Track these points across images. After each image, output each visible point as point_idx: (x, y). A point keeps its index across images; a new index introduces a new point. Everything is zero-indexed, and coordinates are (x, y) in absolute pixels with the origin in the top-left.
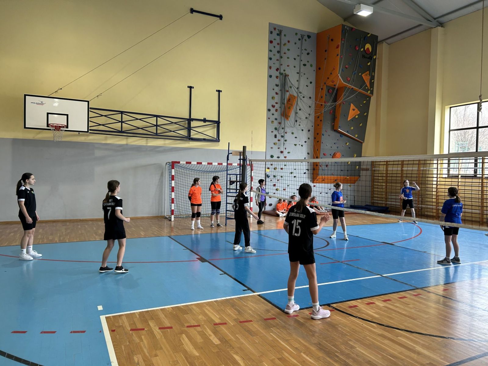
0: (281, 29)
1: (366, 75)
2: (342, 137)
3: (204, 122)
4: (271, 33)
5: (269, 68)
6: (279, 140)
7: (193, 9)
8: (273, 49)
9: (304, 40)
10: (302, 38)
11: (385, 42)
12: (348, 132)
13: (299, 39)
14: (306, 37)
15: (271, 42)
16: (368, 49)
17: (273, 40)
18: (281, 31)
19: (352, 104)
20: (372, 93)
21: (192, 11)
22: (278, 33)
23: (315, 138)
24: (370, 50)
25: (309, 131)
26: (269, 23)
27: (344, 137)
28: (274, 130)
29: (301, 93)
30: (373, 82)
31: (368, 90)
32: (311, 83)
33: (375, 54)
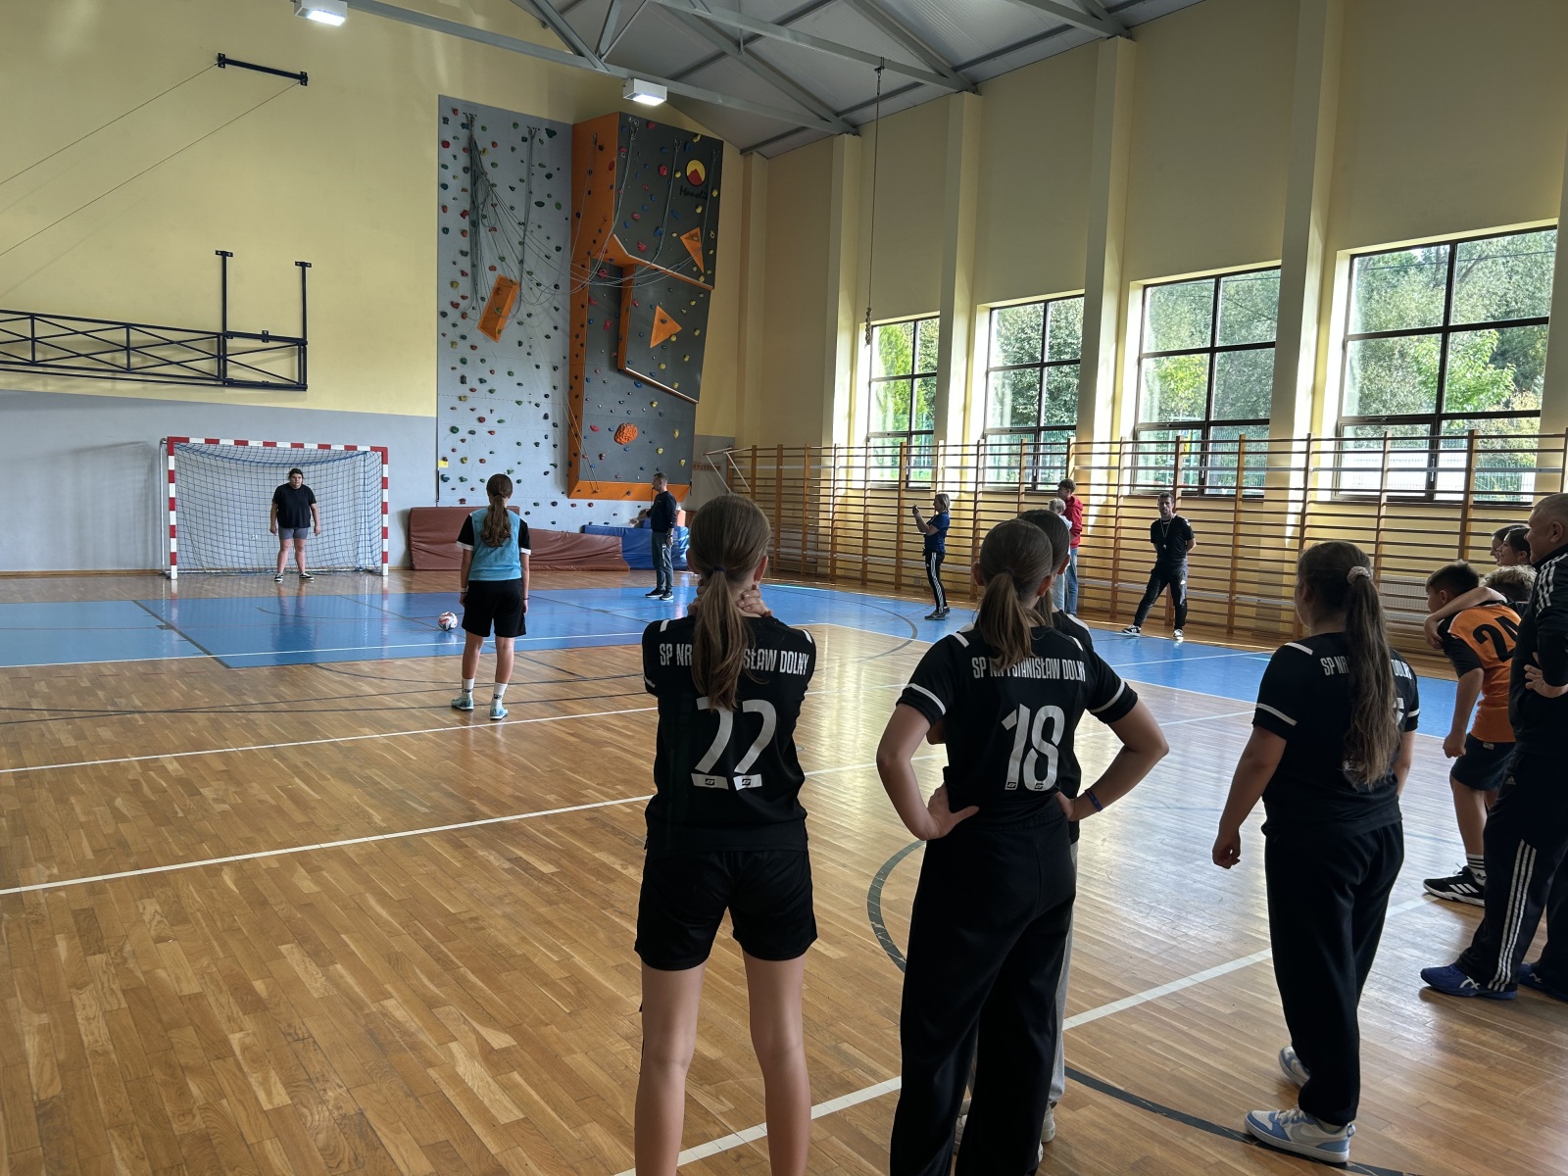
0: (474, 113)
1: (691, 238)
2: (641, 386)
3: (263, 341)
4: (446, 121)
5: (441, 211)
6: (472, 390)
7: (224, 55)
8: (449, 161)
9: (536, 140)
10: (533, 137)
11: (761, 152)
12: (651, 375)
13: (524, 140)
14: (544, 136)
15: (445, 144)
16: (695, 172)
17: (450, 140)
18: (472, 117)
19: (658, 307)
20: (711, 280)
21: (222, 61)
22: (465, 121)
23: (571, 388)
24: (703, 177)
25: (555, 368)
26: (439, 96)
27: (644, 386)
28: (459, 365)
29: (530, 273)
30: (713, 256)
31: (700, 274)
32: (558, 249)
33: (717, 187)
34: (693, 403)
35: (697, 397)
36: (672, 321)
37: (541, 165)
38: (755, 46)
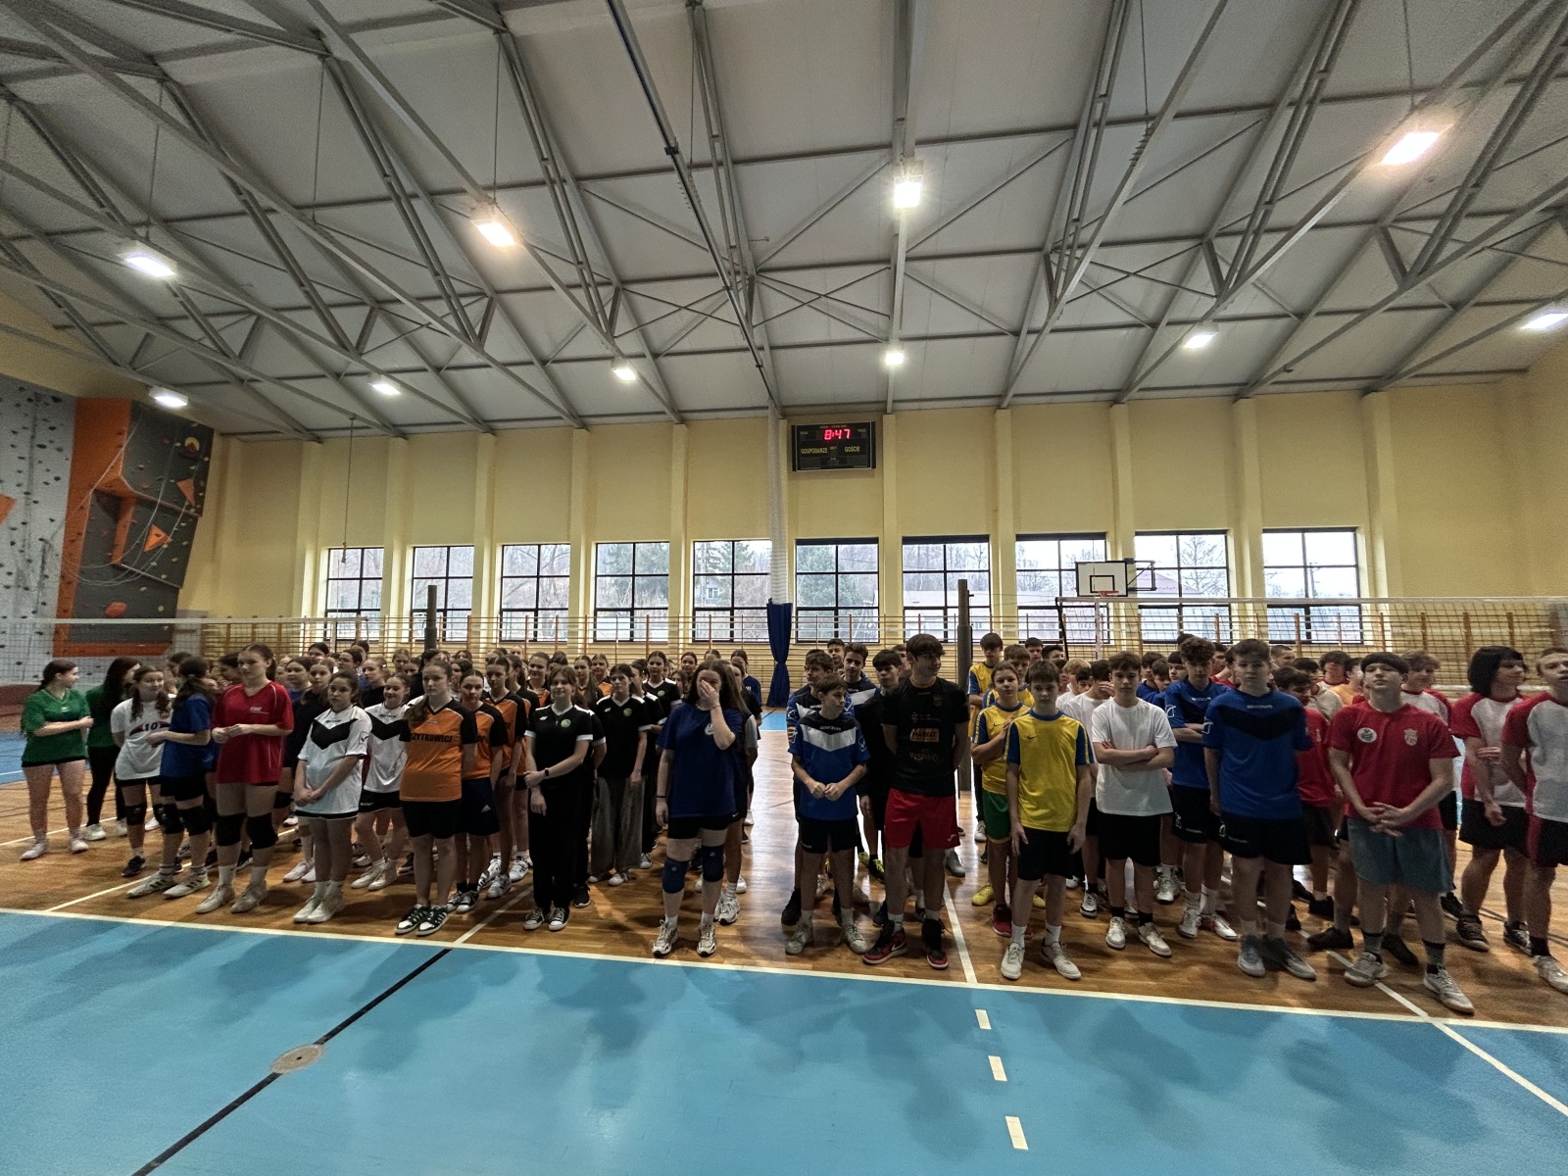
1: (188, 483)
9: (42, 402)
10: (38, 399)
12: (143, 570)
13: (30, 400)
14: (50, 401)
16: (192, 445)
19: (154, 526)
20: (200, 512)
24: (197, 446)
29: (27, 493)
30: (203, 497)
31: (189, 507)
32: (57, 479)
33: (209, 457)
34: (178, 589)
35: (181, 583)
36: (163, 535)
37: (45, 420)
38: (256, 385)
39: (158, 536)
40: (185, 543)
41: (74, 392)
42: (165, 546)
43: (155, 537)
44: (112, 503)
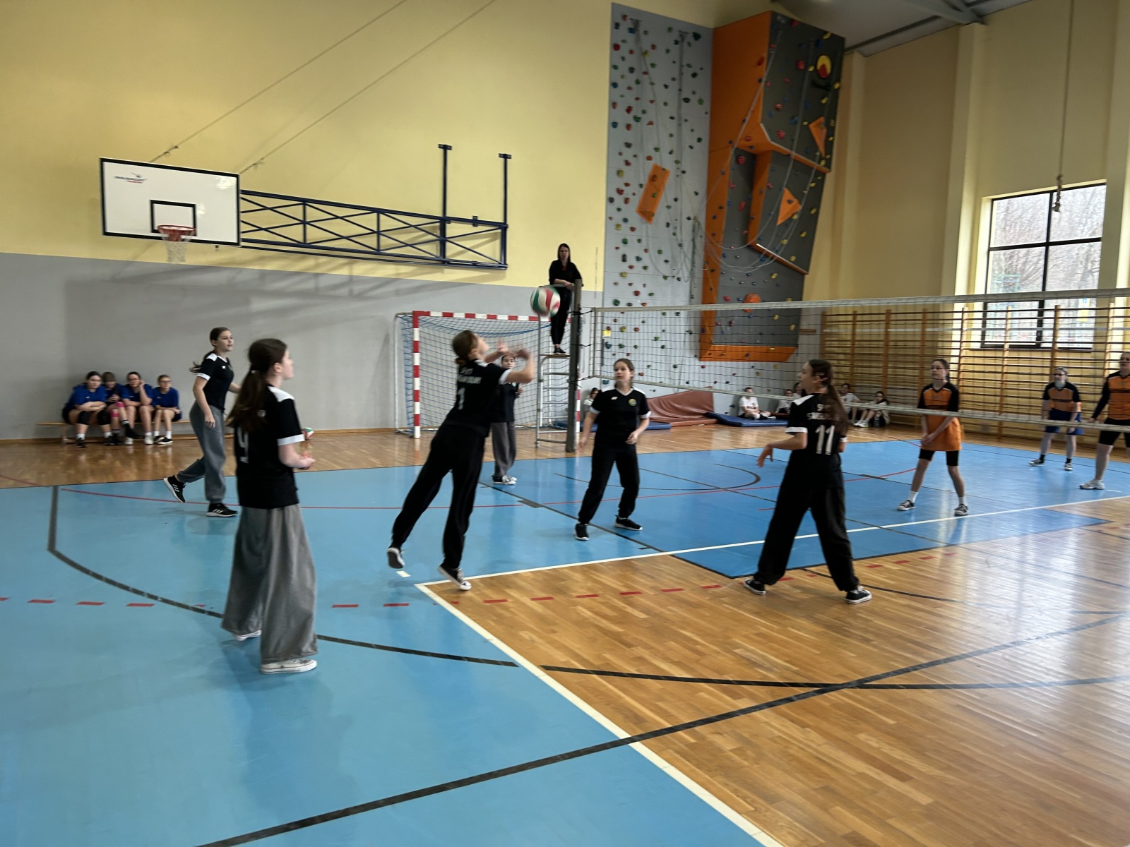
0: (639, 18)
1: (819, 125)
2: (764, 260)
3: (474, 226)
4: (617, 26)
5: (611, 107)
6: (631, 267)
8: (619, 63)
9: (685, 44)
10: (683, 40)
11: (859, 52)
12: (776, 250)
13: (676, 42)
14: (690, 38)
15: (616, 47)
16: (823, 66)
17: (620, 43)
18: (637, 22)
19: (786, 190)
20: (828, 165)
22: (632, 26)
23: (707, 263)
24: (829, 71)
25: (695, 247)
26: (612, 4)
27: (767, 260)
28: (621, 245)
29: (677, 162)
30: (832, 142)
31: (821, 159)
32: (699, 140)
33: (839, 80)
34: (803, 274)
35: (807, 269)
36: (795, 201)
37: (689, 66)
39: (790, 202)
40: (813, 211)
41: (710, 23)
42: (795, 217)
43: (788, 208)
44: (751, 163)
